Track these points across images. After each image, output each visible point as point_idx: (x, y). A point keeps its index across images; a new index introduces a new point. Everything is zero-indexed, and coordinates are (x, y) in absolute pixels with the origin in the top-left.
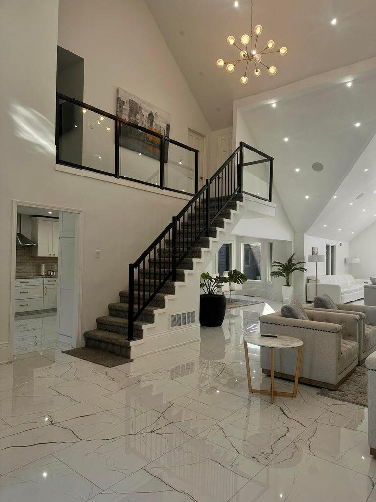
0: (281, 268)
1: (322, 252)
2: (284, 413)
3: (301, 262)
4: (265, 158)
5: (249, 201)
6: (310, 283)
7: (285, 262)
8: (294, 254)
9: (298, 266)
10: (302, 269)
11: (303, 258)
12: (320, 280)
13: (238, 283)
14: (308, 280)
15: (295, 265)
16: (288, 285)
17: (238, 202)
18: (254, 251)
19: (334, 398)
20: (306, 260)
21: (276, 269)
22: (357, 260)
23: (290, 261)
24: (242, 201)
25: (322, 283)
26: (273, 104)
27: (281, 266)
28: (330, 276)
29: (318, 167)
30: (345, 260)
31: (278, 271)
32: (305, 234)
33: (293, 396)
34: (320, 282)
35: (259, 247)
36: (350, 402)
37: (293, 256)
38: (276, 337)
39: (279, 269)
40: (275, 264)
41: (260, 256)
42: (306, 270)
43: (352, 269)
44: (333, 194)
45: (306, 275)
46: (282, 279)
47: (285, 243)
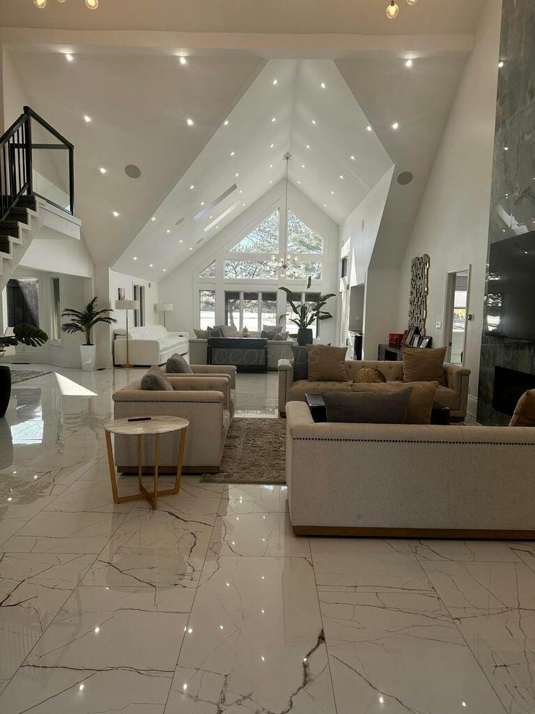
0: (76, 318)
1: (129, 296)
2: (177, 517)
3: (106, 310)
4: (60, 143)
5: (43, 211)
6: (119, 339)
7: (82, 309)
8: (95, 298)
9: (103, 315)
10: (108, 320)
11: (108, 304)
12: (132, 335)
13: (34, 345)
14: (115, 335)
15: (98, 313)
16: (89, 344)
17: (29, 211)
18: (26, 291)
19: (220, 482)
20: (113, 306)
21: (68, 320)
22: (170, 307)
23: (90, 307)
24: (34, 209)
25: (134, 339)
26: (68, 54)
27: (77, 316)
28: (139, 328)
29: (133, 171)
30: (155, 307)
31: (71, 322)
32: (110, 269)
33: (174, 492)
34: (131, 337)
35: (34, 286)
36: (239, 483)
37: (94, 301)
38: (150, 419)
39: (74, 320)
40: (67, 312)
41: (36, 300)
42: (115, 321)
43: (164, 318)
44: (151, 214)
45: (114, 327)
46: (80, 335)
47: (81, 280)
